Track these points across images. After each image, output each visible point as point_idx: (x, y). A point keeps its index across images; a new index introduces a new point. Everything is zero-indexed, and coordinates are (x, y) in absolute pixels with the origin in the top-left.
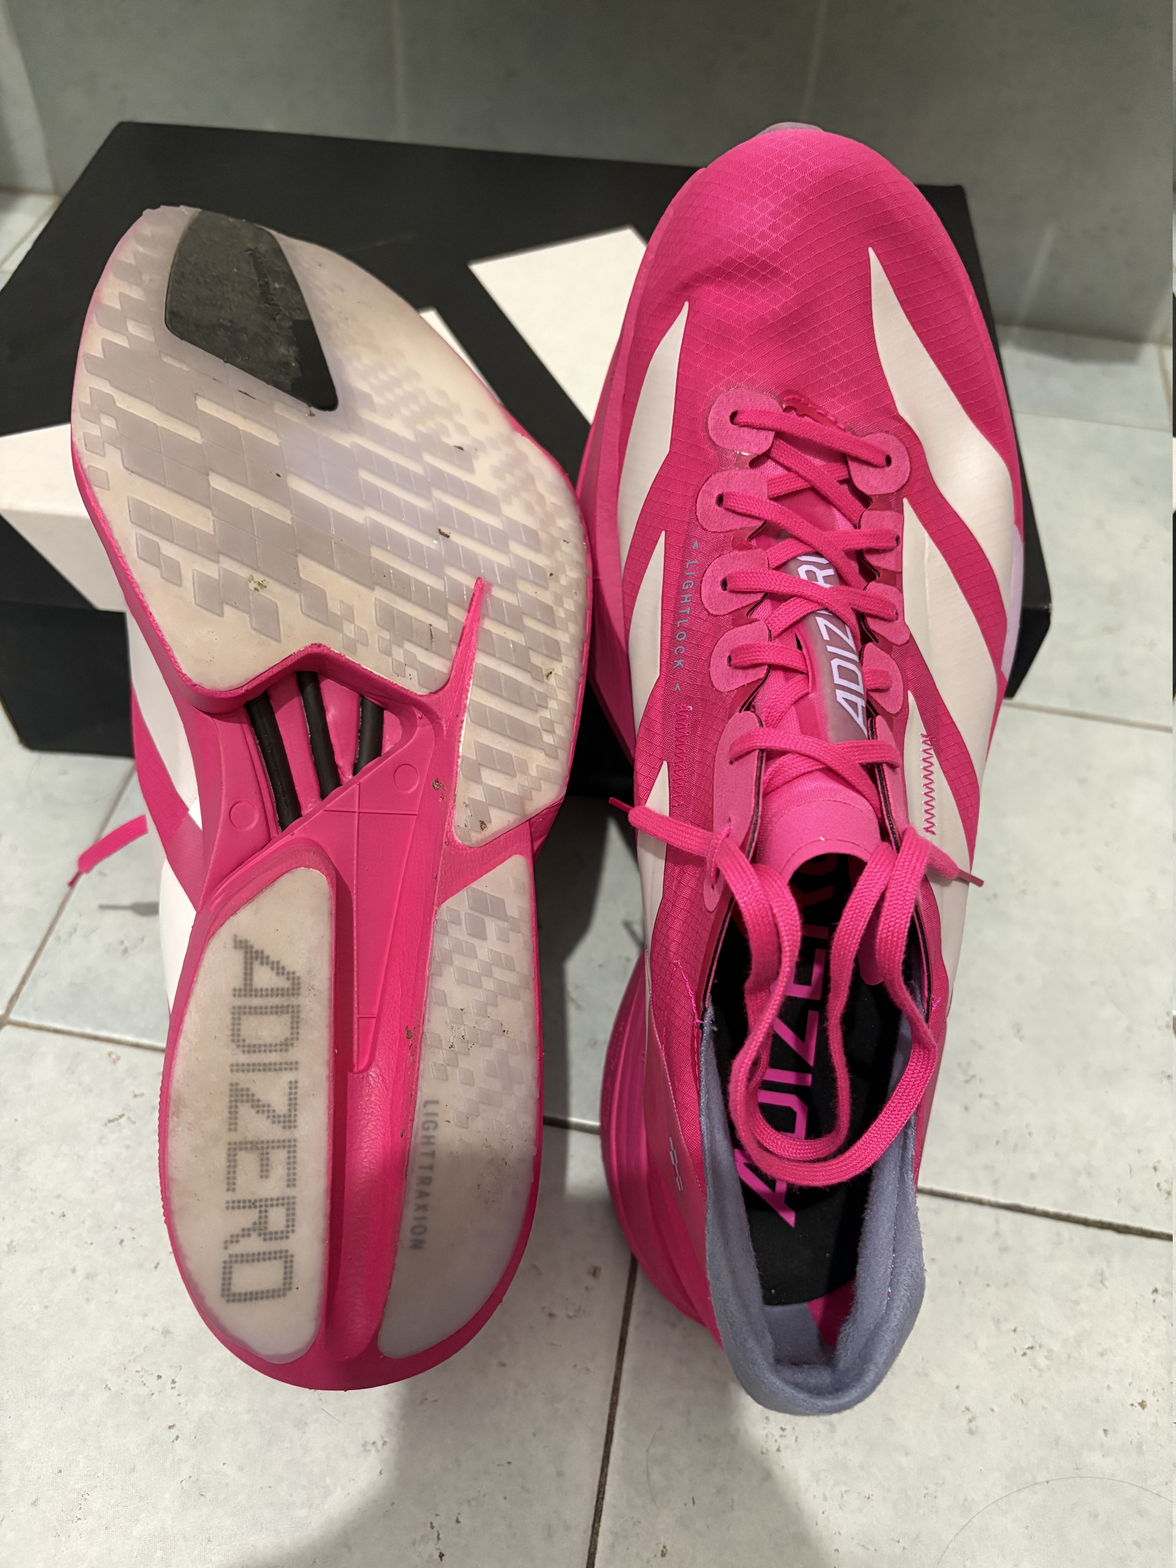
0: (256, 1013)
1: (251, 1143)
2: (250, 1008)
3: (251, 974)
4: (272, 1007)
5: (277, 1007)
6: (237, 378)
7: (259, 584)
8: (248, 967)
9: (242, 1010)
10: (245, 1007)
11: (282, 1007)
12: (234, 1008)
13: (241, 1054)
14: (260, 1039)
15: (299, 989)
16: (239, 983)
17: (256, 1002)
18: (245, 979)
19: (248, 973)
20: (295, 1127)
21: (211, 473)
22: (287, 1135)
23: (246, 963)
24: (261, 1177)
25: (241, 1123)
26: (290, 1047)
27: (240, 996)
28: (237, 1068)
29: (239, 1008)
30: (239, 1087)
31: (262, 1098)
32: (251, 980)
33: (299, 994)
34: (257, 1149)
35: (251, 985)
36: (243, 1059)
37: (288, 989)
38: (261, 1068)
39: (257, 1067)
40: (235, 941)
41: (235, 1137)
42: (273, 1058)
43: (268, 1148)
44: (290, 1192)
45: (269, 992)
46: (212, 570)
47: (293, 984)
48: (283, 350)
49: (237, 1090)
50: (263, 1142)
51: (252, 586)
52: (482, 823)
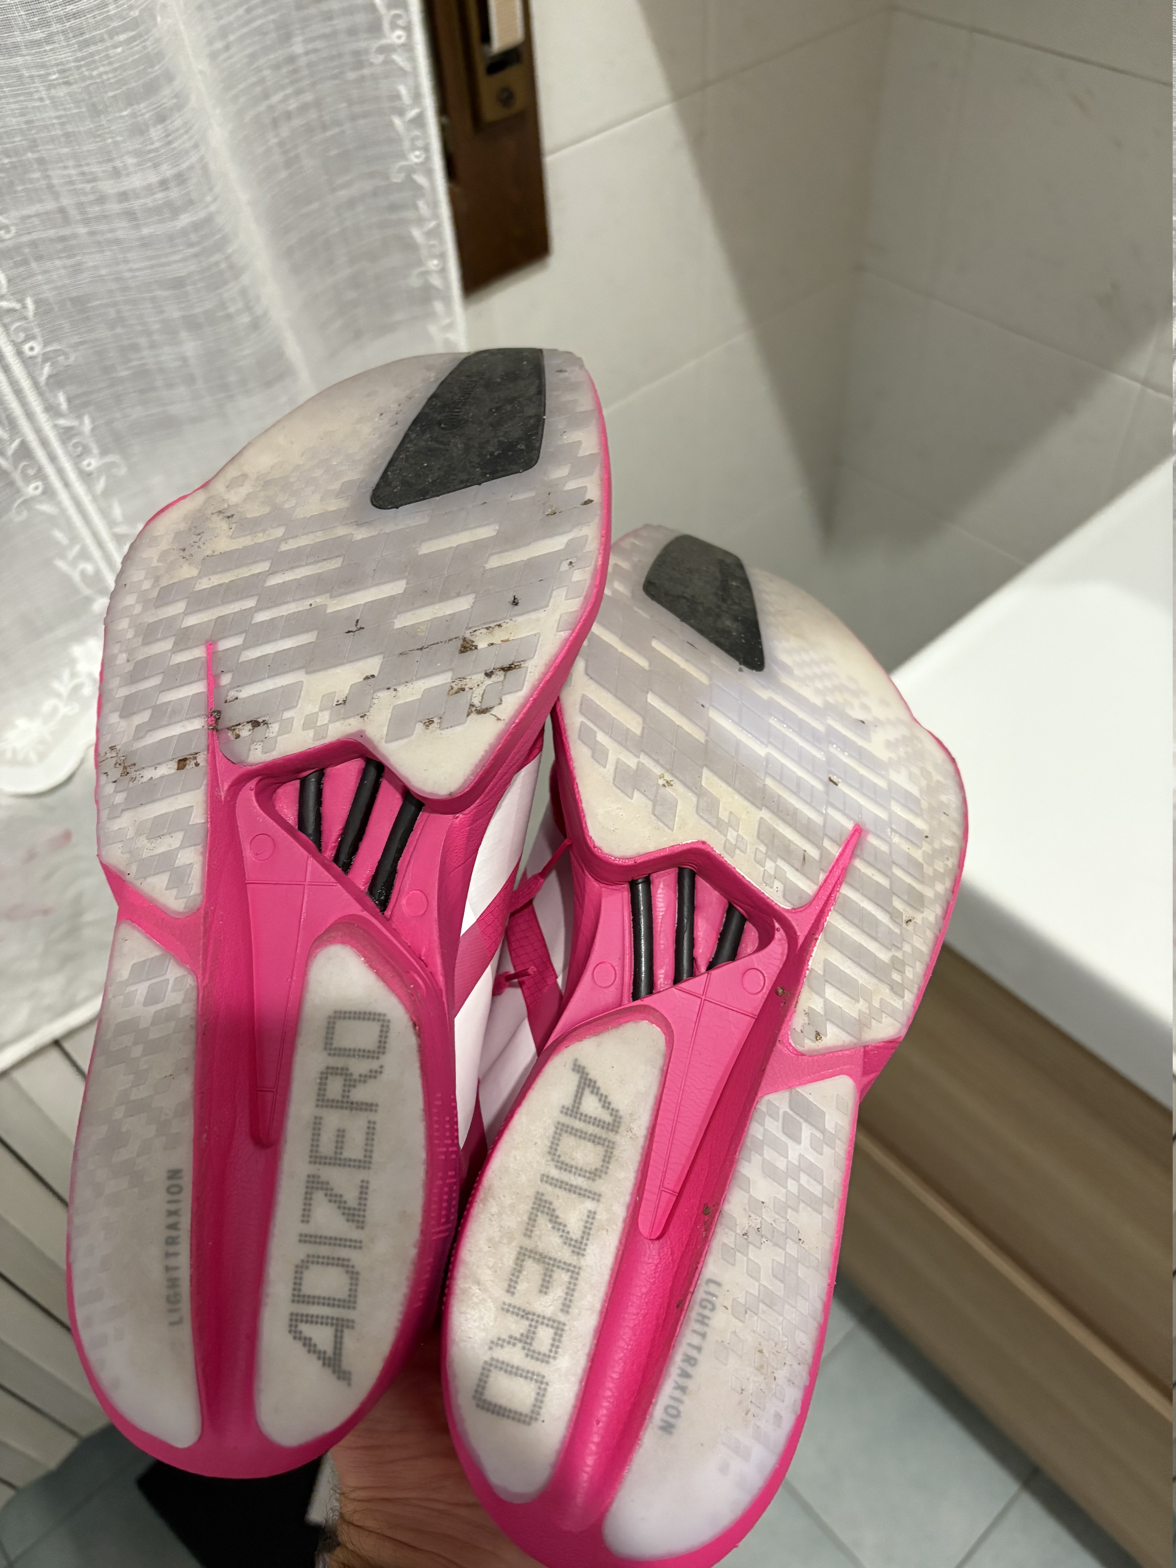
0: (575, 1135)
1: (541, 1254)
2: (572, 1128)
3: (581, 1098)
4: (591, 1135)
5: (595, 1137)
6: (688, 633)
7: (667, 782)
8: (580, 1091)
9: (565, 1128)
10: (568, 1127)
11: (600, 1138)
12: (558, 1123)
13: (554, 1167)
14: (573, 1159)
15: (618, 1127)
16: (568, 1102)
17: (578, 1124)
18: (575, 1101)
19: (578, 1097)
20: (583, 1255)
21: (650, 692)
22: (572, 1259)
23: (579, 1087)
24: (541, 1291)
25: (537, 1232)
26: (597, 1178)
27: (566, 1114)
28: (546, 1178)
29: (563, 1125)
30: (544, 1198)
31: (561, 1215)
32: (580, 1103)
33: (617, 1132)
34: (544, 1262)
35: (578, 1108)
36: (555, 1173)
37: (609, 1124)
38: (567, 1187)
39: (564, 1185)
40: (575, 1065)
41: (528, 1244)
42: (579, 1181)
43: (553, 1265)
44: (562, 1317)
45: (592, 1120)
46: (631, 762)
47: (615, 1121)
48: (728, 623)
49: (541, 1200)
50: (550, 1259)
51: (661, 782)
52: (818, 1034)
